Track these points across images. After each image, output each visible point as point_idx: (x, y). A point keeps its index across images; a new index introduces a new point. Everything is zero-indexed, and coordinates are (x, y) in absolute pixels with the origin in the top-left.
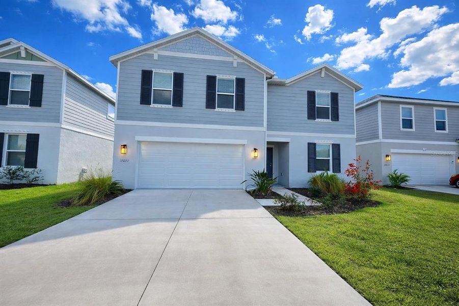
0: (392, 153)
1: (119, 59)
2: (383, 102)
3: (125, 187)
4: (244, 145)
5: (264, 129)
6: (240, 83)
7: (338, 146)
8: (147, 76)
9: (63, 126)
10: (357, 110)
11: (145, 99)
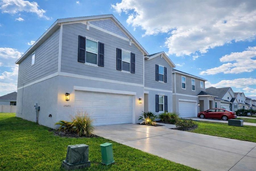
0: (179, 101)
2: (177, 73)
4: (135, 95)
5: (143, 85)
6: (133, 56)
7: (167, 97)
8: (82, 41)
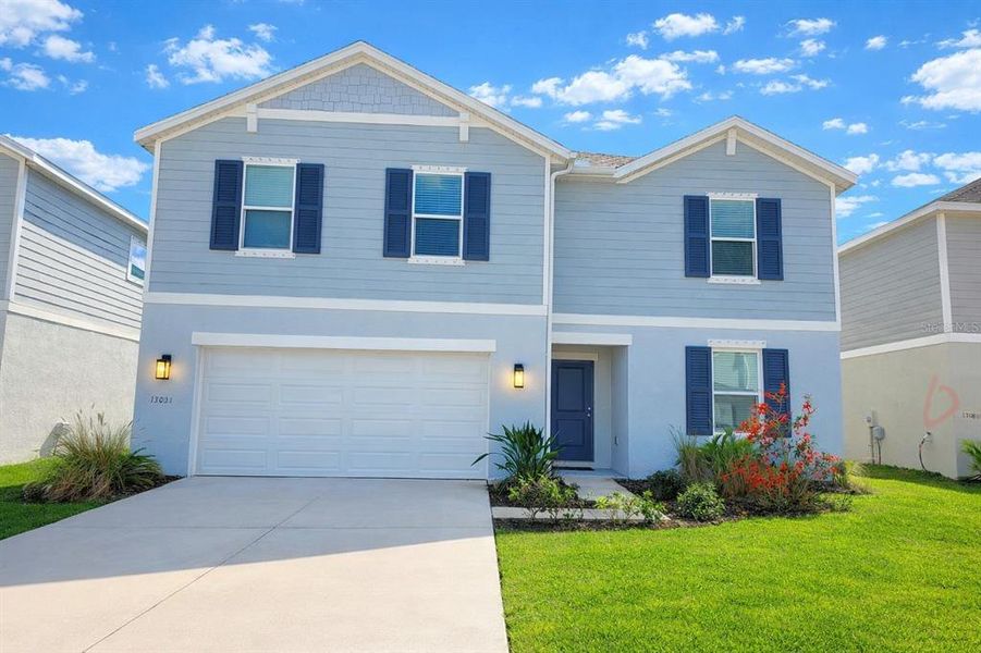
1: (158, 135)
3: (166, 470)
4: (489, 353)
5: (543, 309)
6: (478, 185)
7: (783, 355)
8: (228, 176)
9: (12, 308)
10: (842, 257)
11: (224, 235)
